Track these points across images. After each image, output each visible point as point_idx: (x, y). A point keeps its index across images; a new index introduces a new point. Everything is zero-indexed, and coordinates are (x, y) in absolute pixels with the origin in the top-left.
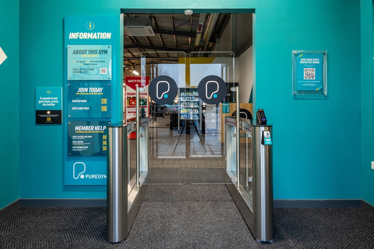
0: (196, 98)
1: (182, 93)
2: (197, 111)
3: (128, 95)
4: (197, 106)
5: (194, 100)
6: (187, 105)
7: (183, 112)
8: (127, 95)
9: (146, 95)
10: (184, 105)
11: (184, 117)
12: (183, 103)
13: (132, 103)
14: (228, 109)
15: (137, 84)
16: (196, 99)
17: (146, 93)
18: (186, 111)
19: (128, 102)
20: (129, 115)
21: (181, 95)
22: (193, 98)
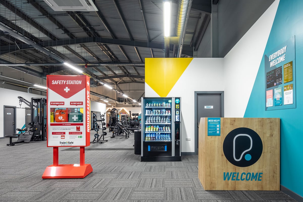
0: (167, 111)
1: (147, 105)
2: (168, 129)
3: (53, 105)
4: (169, 122)
5: (164, 115)
6: (154, 121)
7: (149, 130)
8: (51, 104)
9: (82, 104)
10: (151, 121)
11: (151, 138)
12: (149, 119)
13: (59, 118)
14: (218, 129)
15: (67, 88)
16: (167, 113)
17: (82, 102)
18: (153, 129)
19: (53, 116)
20: (54, 137)
21: (146, 107)
22: (163, 112)
